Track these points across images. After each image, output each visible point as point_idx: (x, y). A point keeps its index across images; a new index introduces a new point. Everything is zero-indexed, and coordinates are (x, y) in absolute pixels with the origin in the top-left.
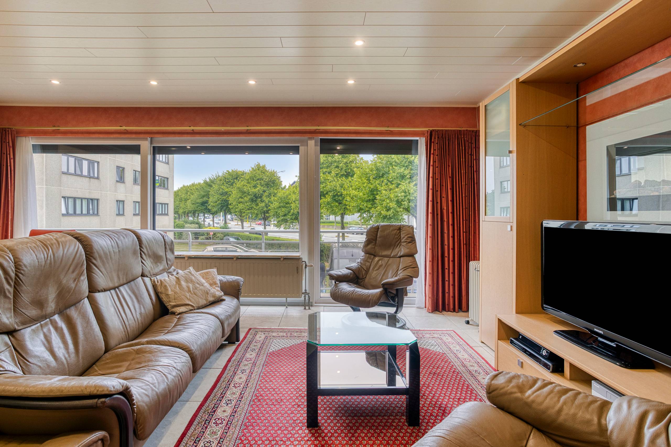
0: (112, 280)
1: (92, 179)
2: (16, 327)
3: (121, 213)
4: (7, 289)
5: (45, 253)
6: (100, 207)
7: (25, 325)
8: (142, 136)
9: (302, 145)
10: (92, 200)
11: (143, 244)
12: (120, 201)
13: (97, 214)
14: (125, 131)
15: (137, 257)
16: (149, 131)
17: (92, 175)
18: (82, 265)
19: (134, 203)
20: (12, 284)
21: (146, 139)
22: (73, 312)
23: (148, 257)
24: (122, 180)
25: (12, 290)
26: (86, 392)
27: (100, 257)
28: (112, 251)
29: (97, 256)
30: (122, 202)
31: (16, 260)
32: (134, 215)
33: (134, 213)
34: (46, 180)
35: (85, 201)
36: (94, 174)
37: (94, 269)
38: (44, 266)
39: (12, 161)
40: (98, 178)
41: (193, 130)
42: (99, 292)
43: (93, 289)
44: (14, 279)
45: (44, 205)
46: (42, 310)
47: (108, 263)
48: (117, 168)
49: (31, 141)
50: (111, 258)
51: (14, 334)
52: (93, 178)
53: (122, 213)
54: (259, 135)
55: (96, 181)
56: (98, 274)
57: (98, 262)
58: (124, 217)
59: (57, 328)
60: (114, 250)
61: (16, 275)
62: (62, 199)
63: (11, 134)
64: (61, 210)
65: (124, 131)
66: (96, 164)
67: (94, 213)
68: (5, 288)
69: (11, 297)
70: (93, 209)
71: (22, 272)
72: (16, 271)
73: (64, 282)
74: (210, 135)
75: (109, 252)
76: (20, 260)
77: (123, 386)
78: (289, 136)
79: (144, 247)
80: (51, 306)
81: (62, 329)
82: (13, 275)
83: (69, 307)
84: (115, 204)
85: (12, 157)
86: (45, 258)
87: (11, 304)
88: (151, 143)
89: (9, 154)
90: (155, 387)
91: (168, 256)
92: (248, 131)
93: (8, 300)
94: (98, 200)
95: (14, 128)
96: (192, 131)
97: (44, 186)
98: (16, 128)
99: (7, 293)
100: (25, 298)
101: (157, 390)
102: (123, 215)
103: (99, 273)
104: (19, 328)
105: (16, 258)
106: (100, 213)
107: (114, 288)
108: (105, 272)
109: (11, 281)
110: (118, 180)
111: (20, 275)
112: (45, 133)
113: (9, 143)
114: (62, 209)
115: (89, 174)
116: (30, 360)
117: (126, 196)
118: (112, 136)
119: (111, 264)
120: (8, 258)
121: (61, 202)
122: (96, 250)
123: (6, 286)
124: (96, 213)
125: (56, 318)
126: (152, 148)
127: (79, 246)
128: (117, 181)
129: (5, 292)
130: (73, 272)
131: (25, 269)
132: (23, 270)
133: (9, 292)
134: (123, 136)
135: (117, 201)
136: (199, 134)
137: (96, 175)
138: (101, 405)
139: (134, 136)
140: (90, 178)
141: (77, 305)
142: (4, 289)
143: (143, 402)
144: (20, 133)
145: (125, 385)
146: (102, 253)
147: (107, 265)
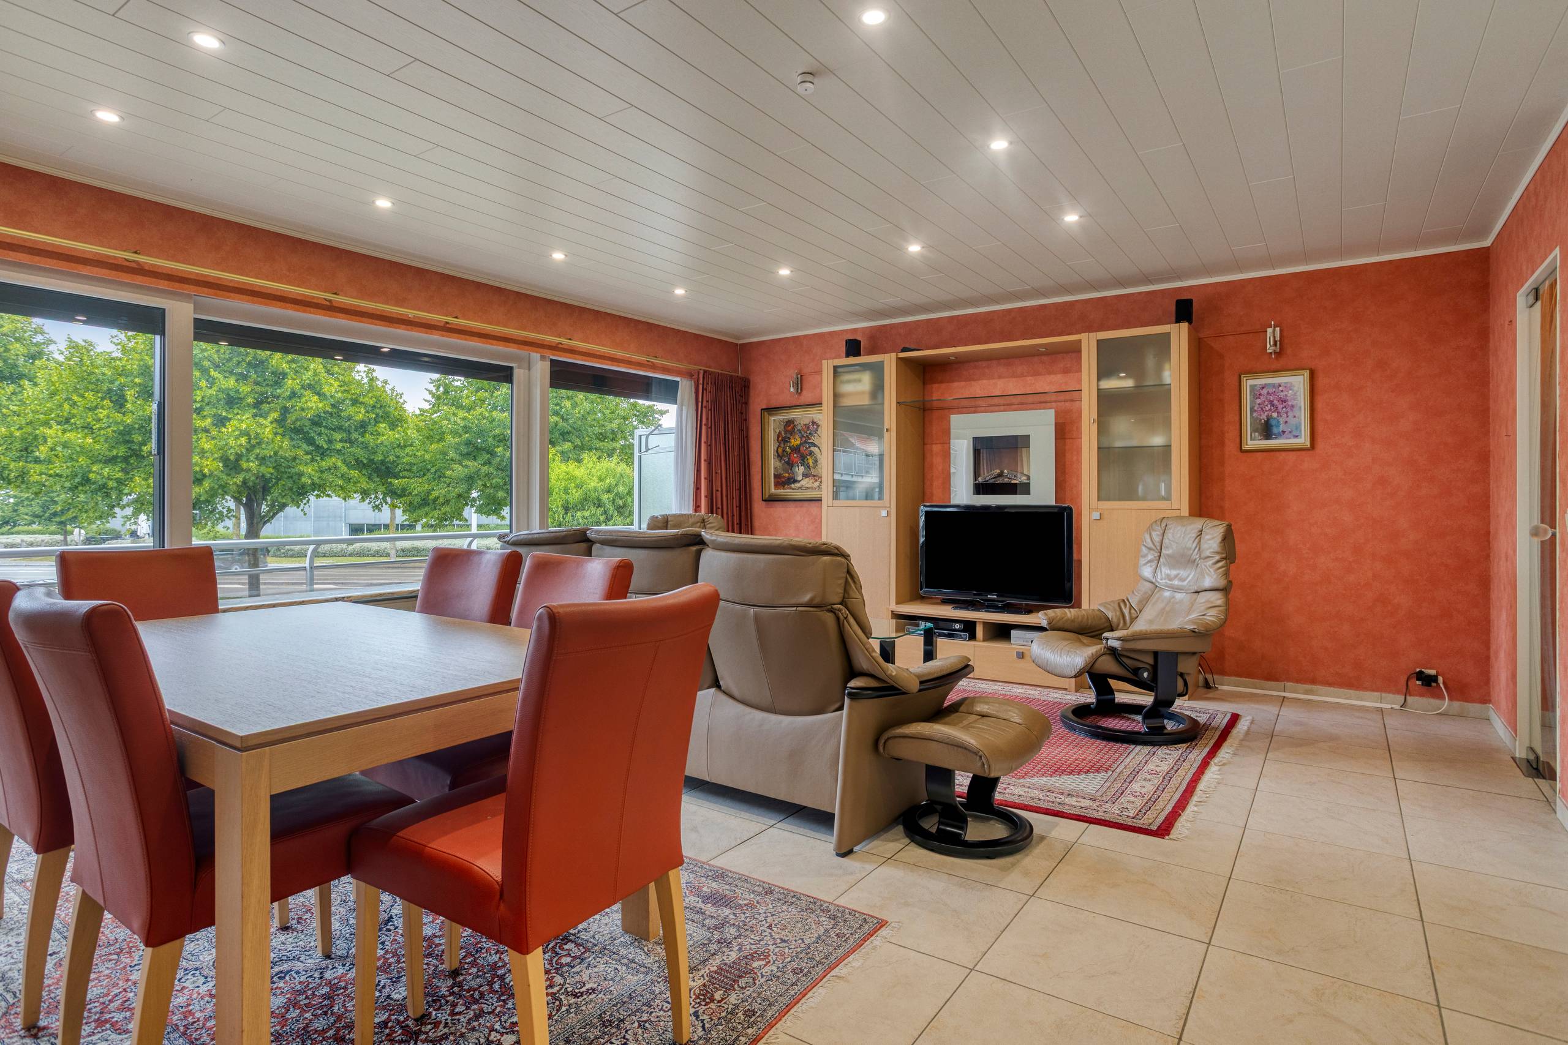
9: (519, 367)
54: (468, 337)
78: (518, 349)
92: (448, 325)
139: (163, 285)
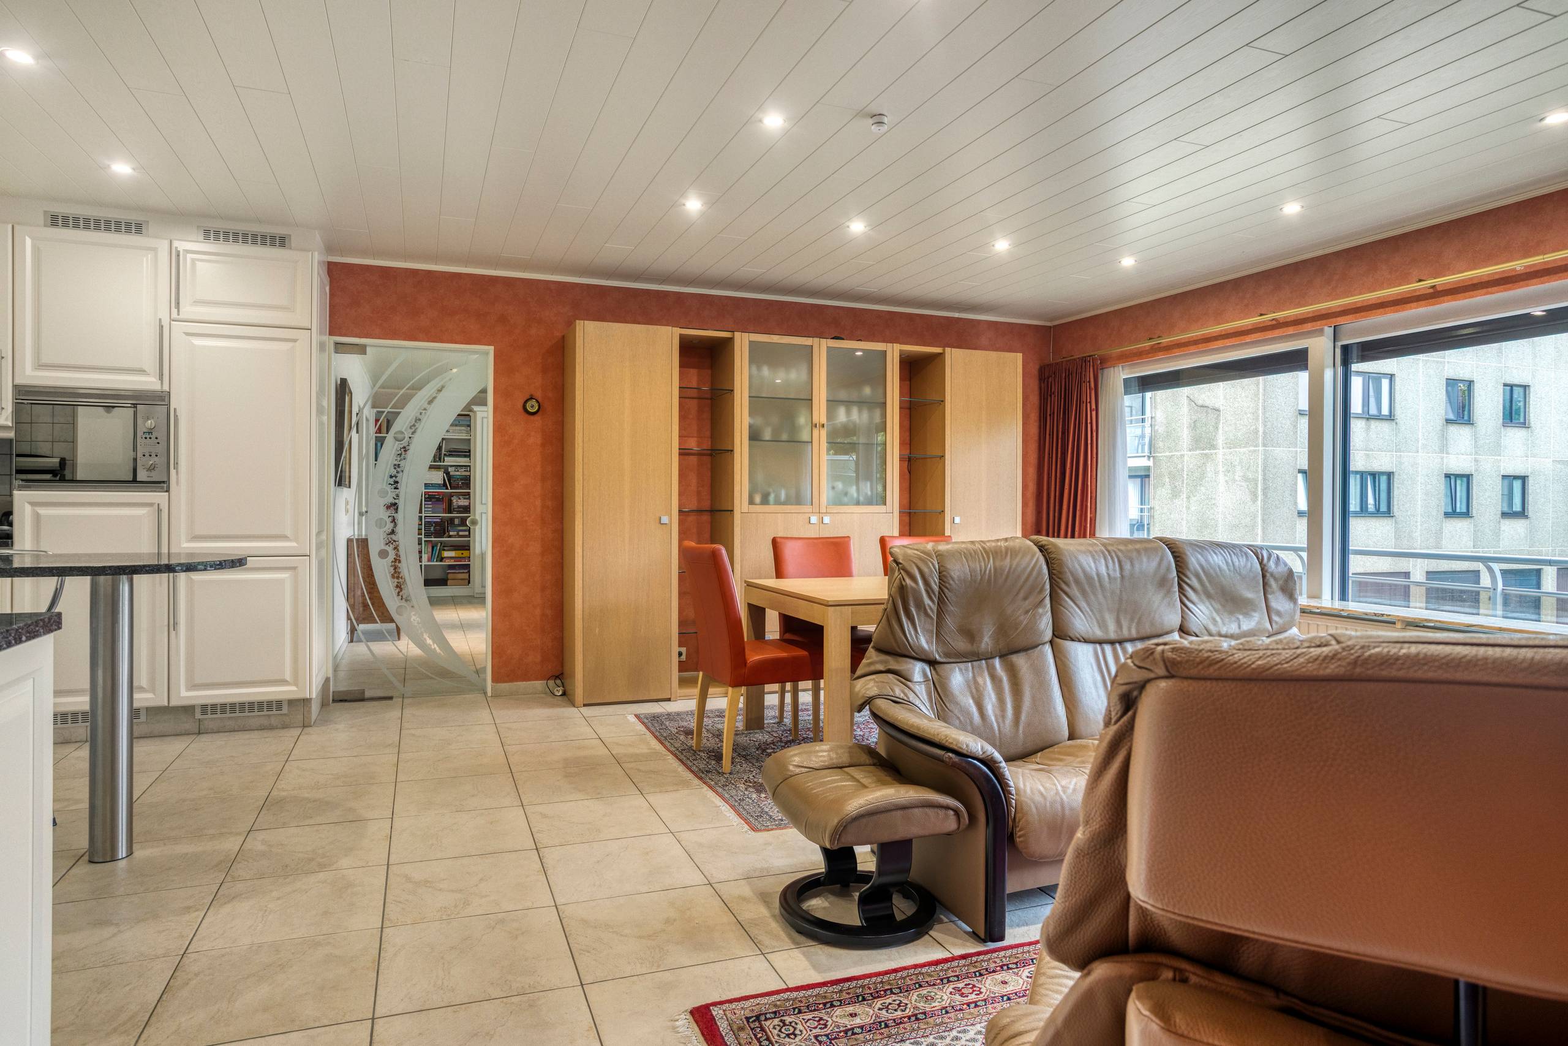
0: (1102, 625)
1: (1374, 424)
2: (937, 657)
3: (1461, 507)
4: (929, 605)
5: (983, 564)
6: (1396, 493)
7: (950, 658)
8: (1308, 327)
10: (1374, 475)
11: (1189, 569)
12: (1457, 476)
13: (1389, 513)
14: (1274, 322)
15: (1169, 592)
16: (1324, 312)
17: (1373, 411)
18: (1042, 590)
19: (1506, 482)
20: (936, 600)
21: (1321, 332)
22: (1020, 660)
23: (1203, 597)
24: (1466, 418)
25: (935, 608)
26: (936, 739)
27: (1077, 582)
28: (1105, 574)
29: (1071, 578)
30: (1465, 479)
31: (942, 569)
32: (1505, 515)
33: (1506, 509)
34: (1264, 433)
35: (1355, 478)
36: (1379, 409)
37: (1066, 601)
38: (980, 583)
39: (1094, 413)
40: (1391, 418)
41: (1433, 287)
42: (1073, 640)
43: (1061, 633)
44: (937, 593)
45: (1259, 489)
46: (972, 645)
47: (1095, 594)
48: (1448, 385)
49: (1121, 374)
50: (1101, 585)
51: (936, 666)
52: (1379, 418)
53: (1464, 510)
55: (1384, 427)
56: (1071, 610)
57: (1075, 591)
58: (1469, 520)
59: (994, 677)
60: (1111, 573)
61: (940, 587)
62: (1300, 476)
63: (1093, 366)
64: (1296, 503)
65: (1270, 323)
66: (1385, 383)
67: (1378, 510)
68: (926, 603)
69: (935, 618)
70: (1377, 501)
71: (947, 585)
72: (940, 583)
73: (1009, 611)
74: (1485, 290)
75: (1098, 575)
76: (946, 569)
77: (984, 753)
79: (1191, 576)
80: (986, 642)
81: (1001, 681)
82: (936, 588)
83: (1017, 651)
84: (1441, 485)
85: (1094, 407)
86: (981, 571)
87: (933, 625)
88: (1335, 339)
89: (1090, 402)
90: (1064, 792)
91: (1274, 604)
93: (929, 620)
94: (1389, 475)
95: (1098, 353)
96: (1431, 291)
97: (1261, 448)
98: (1100, 353)
99: (929, 611)
100: (950, 622)
101: (1064, 797)
102: (1467, 514)
103: (1073, 608)
104: (942, 660)
105: (942, 566)
106: (1395, 509)
107: (1112, 643)
108: (1088, 610)
109: (933, 596)
110: (1451, 416)
111: (946, 590)
112: (1140, 355)
113: (1089, 382)
114: (1299, 501)
115: (1366, 409)
116: (948, 705)
117: (1476, 461)
118: (1248, 339)
119: (1100, 596)
120: (931, 565)
121: (1296, 484)
122: (1068, 568)
123: (927, 601)
124: (1383, 508)
125: (997, 662)
126: (1338, 351)
127: (1038, 559)
128: (1448, 421)
129: (925, 609)
130: (1025, 598)
131: (951, 582)
132: (949, 584)
133: (931, 609)
134: (1269, 335)
135: (1448, 476)
136: (1452, 294)
137: (1385, 411)
138: (947, 760)
139: (1291, 330)
140: (1368, 419)
141: (1029, 652)
142: (924, 605)
143: (1032, 800)
144: (1104, 362)
145: (989, 753)
146: (1081, 575)
147: (1092, 597)
